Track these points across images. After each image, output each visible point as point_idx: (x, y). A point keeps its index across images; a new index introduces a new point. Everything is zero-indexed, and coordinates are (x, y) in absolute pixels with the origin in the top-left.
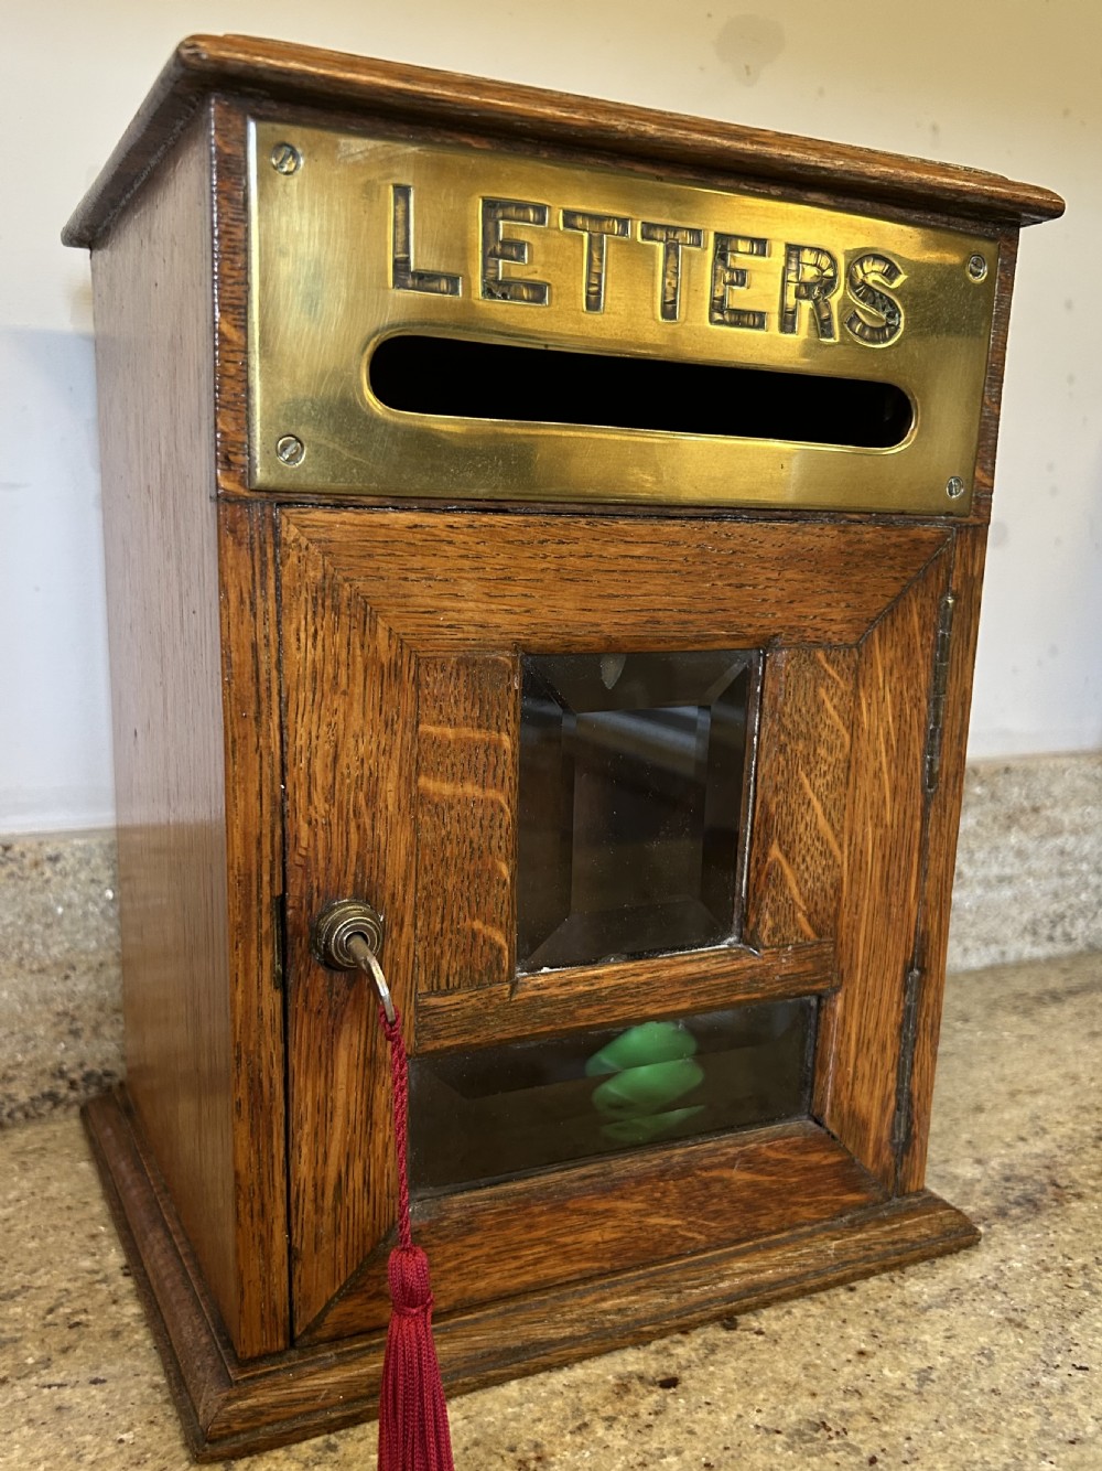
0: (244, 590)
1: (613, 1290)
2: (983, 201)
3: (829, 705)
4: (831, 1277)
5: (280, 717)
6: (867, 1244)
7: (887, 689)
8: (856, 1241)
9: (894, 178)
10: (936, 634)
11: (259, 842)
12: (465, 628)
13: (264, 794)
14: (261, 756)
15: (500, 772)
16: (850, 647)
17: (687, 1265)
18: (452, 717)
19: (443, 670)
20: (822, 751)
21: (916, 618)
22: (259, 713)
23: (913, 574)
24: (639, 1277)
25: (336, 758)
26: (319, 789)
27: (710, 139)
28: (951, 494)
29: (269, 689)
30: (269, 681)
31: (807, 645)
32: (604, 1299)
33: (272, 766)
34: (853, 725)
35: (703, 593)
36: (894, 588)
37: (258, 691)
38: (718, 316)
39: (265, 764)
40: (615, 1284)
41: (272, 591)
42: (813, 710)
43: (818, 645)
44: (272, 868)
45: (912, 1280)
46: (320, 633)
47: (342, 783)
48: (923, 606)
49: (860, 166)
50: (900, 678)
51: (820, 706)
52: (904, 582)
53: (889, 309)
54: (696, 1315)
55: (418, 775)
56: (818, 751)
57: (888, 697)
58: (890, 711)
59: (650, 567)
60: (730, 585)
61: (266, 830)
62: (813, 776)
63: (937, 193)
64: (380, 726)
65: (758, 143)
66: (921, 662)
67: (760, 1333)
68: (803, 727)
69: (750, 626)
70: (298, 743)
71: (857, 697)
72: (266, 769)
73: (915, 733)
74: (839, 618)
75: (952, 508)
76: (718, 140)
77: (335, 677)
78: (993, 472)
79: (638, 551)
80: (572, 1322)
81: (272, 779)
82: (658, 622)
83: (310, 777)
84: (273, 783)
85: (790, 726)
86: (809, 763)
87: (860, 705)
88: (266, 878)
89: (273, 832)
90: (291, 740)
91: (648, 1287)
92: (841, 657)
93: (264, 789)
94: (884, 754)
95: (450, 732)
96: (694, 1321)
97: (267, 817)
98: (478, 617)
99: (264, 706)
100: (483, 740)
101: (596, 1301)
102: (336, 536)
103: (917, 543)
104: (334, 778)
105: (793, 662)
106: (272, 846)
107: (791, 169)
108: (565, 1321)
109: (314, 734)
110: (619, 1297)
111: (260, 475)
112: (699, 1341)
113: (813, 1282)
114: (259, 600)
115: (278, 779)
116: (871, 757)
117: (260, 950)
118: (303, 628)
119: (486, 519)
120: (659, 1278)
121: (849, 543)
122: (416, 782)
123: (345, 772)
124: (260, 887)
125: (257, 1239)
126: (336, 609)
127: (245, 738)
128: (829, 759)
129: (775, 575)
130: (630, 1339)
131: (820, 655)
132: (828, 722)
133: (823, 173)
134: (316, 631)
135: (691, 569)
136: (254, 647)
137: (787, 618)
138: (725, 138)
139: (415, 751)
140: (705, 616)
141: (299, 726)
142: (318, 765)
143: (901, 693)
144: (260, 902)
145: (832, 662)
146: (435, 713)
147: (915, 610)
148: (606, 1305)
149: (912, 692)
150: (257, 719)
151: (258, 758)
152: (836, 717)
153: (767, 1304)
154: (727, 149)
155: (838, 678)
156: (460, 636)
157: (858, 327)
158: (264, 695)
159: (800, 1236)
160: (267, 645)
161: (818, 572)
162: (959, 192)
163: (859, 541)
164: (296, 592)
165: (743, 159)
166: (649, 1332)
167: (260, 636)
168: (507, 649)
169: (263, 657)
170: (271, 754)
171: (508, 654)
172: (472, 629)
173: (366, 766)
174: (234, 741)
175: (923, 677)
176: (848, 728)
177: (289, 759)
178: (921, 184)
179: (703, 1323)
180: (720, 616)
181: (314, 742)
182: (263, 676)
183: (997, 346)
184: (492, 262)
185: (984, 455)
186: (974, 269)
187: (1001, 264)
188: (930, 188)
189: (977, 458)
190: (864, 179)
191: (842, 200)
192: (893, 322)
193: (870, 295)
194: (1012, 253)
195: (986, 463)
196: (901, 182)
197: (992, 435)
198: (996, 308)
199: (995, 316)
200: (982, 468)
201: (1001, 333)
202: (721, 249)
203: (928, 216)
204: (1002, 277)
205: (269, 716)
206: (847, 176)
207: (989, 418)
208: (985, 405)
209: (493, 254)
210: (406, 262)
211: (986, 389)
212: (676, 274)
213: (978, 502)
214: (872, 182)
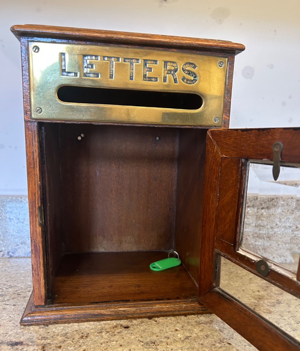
0: (30, 140)
1: (124, 306)
2: (219, 48)
4: (182, 313)
6: (194, 307)
8: (191, 305)
9: (191, 44)
11: (35, 194)
13: (36, 184)
14: (35, 176)
17: (144, 303)
22: (34, 166)
24: (131, 304)
27: (138, 38)
28: (216, 121)
29: (36, 161)
30: (36, 160)
32: (121, 308)
33: (37, 178)
37: (34, 162)
38: (145, 79)
40: (125, 305)
41: (36, 141)
44: (38, 200)
49: (182, 41)
53: (194, 76)
54: (143, 315)
61: (37, 192)
63: (205, 47)
65: (152, 38)
67: (156, 321)
72: (36, 179)
75: (216, 125)
76: (140, 38)
78: (229, 116)
80: (111, 311)
81: (38, 181)
84: (38, 182)
88: (37, 202)
89: (38, 192)
91: (133, 307)
97: (37, 189)
99: (35, 166)
101: (119, 308)
106: (38, 195)
107: (161, 43)
108: (109, 311)
110: (125, 308)
111: (33, 116)
113: (177, 313)
114: (34, 143)
117: (36, 217)
120: (136, 305)
124: (35, 204)
125: (37, 280)
127: (31, 172)
130: (125, 318)
133: (170, 44)
136: (33, 152)
138: (143, 37)
144: (35, 207)
148: (121, 309)
150: (34, 168)
151: (34, 176)
153: (163, 316)
154: (142, 40)
157: (185, 81)
158: (35, 163)
159: (177, 302)
160: (36, 152)
162: (211, 46)
165: (147, 42)
166: (130, 317)
167: (34, 150)
169: (35, 154)
170: (37, 175)
174: (29, 172)
178: (199, 44)
179: (144, 317)
182: (35, 159)
183: (229, 84)
184: (85, 69)
185: (226, 111)
186: (220, 65)
187: (229, 63)
188: (202, 46)
189: (223, 112)
190: (182, 45)
191: (180, 50)
192: (195, 79)
193: (189, 72)
194: (233, 60)
195: (227, 114)
196: (193, 45)
197: (228, 106)
198: (228, 74)
199: (228, 77)
200: (226, 115)
201: (230, 81)
202: (145, 63)
203: (206, 53)
204: (230, 67)
205: (37, 167)
206: (177, 44)
207: (228, 102)
208: (226, 99)
209: (85, 67)
210: (65, 69)
211: (226, 95)
212: (133, 70)
213: (225, 123)
214: (185, 45)
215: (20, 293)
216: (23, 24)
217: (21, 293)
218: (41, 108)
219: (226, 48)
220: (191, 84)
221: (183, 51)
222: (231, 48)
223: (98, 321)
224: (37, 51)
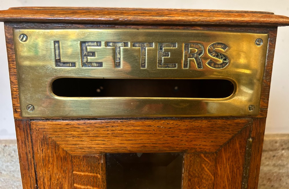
0: (23, 140)
3: (205, 168)
5: (35, 169)
7: (227, 164)
9: (221, 21)
10: (246, 149)
12: (85, 149)
13: (32, 187)
14: (30, 178)
15: (98, 183)
16: (213, 154)
18: (82, 170)
19: (79, 159)
20: (204, 181)
21: (238, 145)
23: (237, 133)
25: (50, 179)
26: (47, 186)
28: (250, 110)
29: (31, 163)
30: (31, 161)
31: (197, 154)
34: (215, 174)
35: (160, 139)
36: (230, 136)
37: (28, 163)
38: (160, 66)
39: (31, 180)
41: (30, 140)
42: (200, 170)
43: (201, 152)
46: (44, 150)
47: (53, 184)
48: (240, 141)
50: (232, 161)
51: (203, 169)
52: (233, 135)
53: (224, 58)
55: (74, 183)
56: (202, 181)
57: (228, 166)
58: (228, 170)
59: (141, 132)
60: (169, 137)
62: (201, 187)
63: (238, 24)
64: (62, 172)
66: (240, 157)
68: (197, 175)
69: (177, 147)
70: (40, 175)
71: (216, 167)
72: (32, 181)
73: (238, 176)
74: (209, 145)
75: (250, 114)
77: (49, 160)
78: (268, 102)
79: (138, 128)
82: (146, 147)
83: (44, 183)
85: (192, 174)
86: (199, 184)
87: (217, 169)
90: (38, 174)
92: (210, 156)
93: (32, 186)
94: (226, 182)
95: (82, 174)
98: (88, 146)
99: (30, 167)
100: (92, 176)
102: (46, 127)
103: (238, 124)
104: (50, 183)
105: (192, 157)
109: (44, 173)
111: (24, 115)
114: (27, 143)
115: (35, 183)
116: (222, 183)
118: (39, 149)
119: (89, 121)
121: (212, 124)
122: (73, 185)
123: (53, 182)
126: (47, 144)
127: (26, 174)
128: (207, 183)
129: (185, 134)
131: (202, 155)
132: (206, 173)
133: (193, 23)
134: (43, 149)
135: (155, 133)
136: (26, 153)
137: (190, 145)
139: (72, 178)
140: (161, 145)
141: (40, 171)
142: (46, 180)
143: (233, 165)
145: (207, 157)
146: (77, 169)
147: (237, 142)
149: (237, 165)
150: (29, 169)
152: (209, 172)
155: (209, 161)
156: (83, 150)
157: (213, 64)
158: (30, 164)
160: (30, 153)
161: (201, 133)
162: (247, 22)
163: (216, 124)
164: (36, 141)
167: (28, 151)
168: (98, 153)
169: (29, 155)
170: (33, 177)
171: (98, 155)
172: (87, 149)
173: (59, 181)
174: (23, 174)
175: (241, 161)
176: (213, 175)
177: (38, 179)
180: (167, 145)
181: (44, 175)
182: (29, 160)
183: (269, 65)
184: (85, 58)
185: (263, 97)
186: (258, 43)
187: (270, 40)
188: (236, 23)
189: (261, 98)
190: (209, 23)
191: (206, 28)
192: (225, 62)
193: (217, 54)
194: (274, 36)
195: (265, 100)
196: (223, 22)
197: (267, 91)
198: (268, 53)
199: (268, 56)
200: (263, 101)
201: (270, 61)
202: (160, 47)
203: (239, 29)
204: (270, 44)
205: (32, 169)
206: (202, 23)
207: (266, 86)
208: (264, 82)
209: (85, 55)
210: (60, 59)
211: (264, 78)
212: (145, 55)
213: (262, 111)
214: (213, 23)
218: (32, 105)
219: (268, 24)
220: (220, 68)
221: (210, 29)
224: (24, 39)
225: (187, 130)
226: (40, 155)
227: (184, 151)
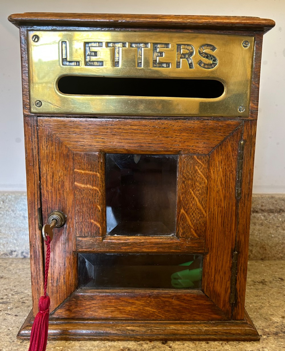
0: (30, 136)
1: (133, 324)
2: (242, 25)
3: (199, 171)
4: (201, 337)
5: (39, 165)
6: (216, 331)
7: (220, 167)
8: (213, 329)
9: (208, 23)
10: (238, 152)
11: (34, 195)
12: (86, 146)
13: (35, 183)
14: (34, 174)
15: (97, 182)
16: (206, 155)
17: (158, 323)
18: (83, 168)
19: (80, 156)
20: (198, 184)
21: (230, 147)
22: (34, 164)
23: (228, 134)
24: (142, 323)
25: (53, 176)
26: (49, 183)
27: (146, 19)
28: (240, 111)
29: (36, 159)
30: (36, 157)
31: (191, 154)
32: (129, 326)
33: (37, 177)
34: (208, 177)
35: (155, 139)
36: (221, 138)
37: (33, 159)
38: (155, 65)
39: (35, 176)
40: (134, 323)
41: (36, 136)
42: (193, 172)
43: (194, 154)
44: (38, 201)
45: (228, 345)
46: (48, 146)
47: (55, 182)
48: (232, 144)
49: (197, 21)
50: (225, 164)
51: (196, 171)
52: (225, 137)
53: (213, 59)
54: (154, 337)
55: (74, 182)
56: (196, 184)
57: (221, 170)
58: (222, 174)
59: (138, 132)
60: (164, 137)
61: (36, 192)
62: (194, 191)
63: (225, 25)
64: (64, 169)
65: (162, 19)
66: (233, 160)
67: (170, 347)
68: (190, 177)
69: (171, 148)
70: (44, 172)
71: (209, 169)
72: (36, 178)
73: (231, 180)
74: (202, 146)
75: (241, 115)
76: (148, 20)
77: (52, 157)
78: (258, 104)
79: (135, 128)
80: (117, 330)
81: (37, 180)
82: (142, 146)
83: (47, 181)
84: (37, 181)
85: (186, 176)
86: (193, 187)
87: (210, 171)
88: (36, 203)
89: (37, 192)
90: (42, 171)
91: (143, 326)
92: (202, 158)
93: (35, 182)
94: (220, 186)
95: (83, 172)
96: (153, 339)
97: (36, 189)
98: (89, 143)
99: (35, 163)
100: (92, 174)
101: (127, 326)
102: (51, 123)
103: (228, 125)
104: (53, 181)
105: (186, 158)
106: (38, 196)
107: (173, 24)
108: (115, 329)
109: (47, 170)
110: (133, 327)
111: (33, 110)
112: (152, 345)
113: (195, 337)
114: (33, 138)
115: (38, 180)
116: (215, 187)
117: (35, 219)
118: (44, 145)
119: (90, 119)
120: (147, 325)
121: (204, 125)
122: (74, 183)
123: (56, 179)
124: (35, 205)
125: (36, 289)
126: (52, 141)
127: (31, 170)
128: (200, 186)
129: (179, 134)
130: (133, 339)
131: (195, 157)
132: (199, 176)
133: (183, 24)
134: (47, 145)
135: (151, 132)
136: (32, 149)
137: (183, 146)
138: (151, 19)
139: (74, 176)
140: (157, 145)
141: (44, 168)
142: (49, 177)
143: (226, 169)
144: (35, 209)
145: (200, 159)
146: (78, 167)
147: (229, 145)
148: (128, 328)
149: (230, 169)
150: (33, 166)
151: (33, 174)
152: (202, 175)
153: (178, 340)
154: (151, 22)
155: (202, 164)
156: (84, 148)
157: (202, 65)
158: (35, 160)
159: (196, 323)
160: (35, 149)
161: (193, 134)
162: (232, 23)
163: (207, 125)
164: (42, 137)
165: (157, 24)
166: (139, 338)
167: (34, 146)
168: (98, 152)
169: (34, 151)
170: (37, 174)
171: (98, 153)
172: (88, 146)
173: (61, 179)
174: (28, 171)
175: (234, 164)
176: (206, 178)
177: (41, 176)
178: (218, 23)
179: (156, 340)
180: (161, 145)
181: (47, 172)
182: (34, 156)
183: (257, 67)
184: (88, 57)
185: (253, 99)
186: (245, 45)
187: (256, 43)
188: (222, 24)
189: (250, 100)
190: (198, 24)
191: (196, 31)
192: (215, 62)
193: (206, 55)
194: (260, 39)
195: (254, 101)
196: (211, 23)
197: (256, 93)
198: (255, 56)
199: (255, 58)
200: (253, 103)
201: (258, 63)
202: (155, 48)
203: (227, 32)
204: (257, 47)
205: (36, 165)
206: (192, 24)
207: (255, 88)
208: (253, 84)
209: (88, 55)
210: (66, 59)
211: (253, 79)
212: (141, 55)
213: (252, 113)
214: (201, 24)
215: (24, 301)
216: (23, 13)
217: (26, 301)
218: (40, 101)
219: (252, 25)
220: (210, 68)
221: (199, 32)
222: (257, 25)
223: (101, 340)
224: (36, 40)
225: (181, 131)
226: (44, 151)
227: (178, 153)
